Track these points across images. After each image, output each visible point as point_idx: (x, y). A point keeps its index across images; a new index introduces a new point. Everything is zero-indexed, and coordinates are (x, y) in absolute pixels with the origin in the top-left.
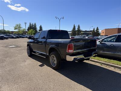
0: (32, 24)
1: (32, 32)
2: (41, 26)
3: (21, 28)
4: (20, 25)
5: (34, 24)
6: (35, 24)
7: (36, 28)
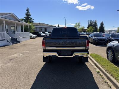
0: (92, 21)
1: (91, 29)
2: (102, 22)
3: (80, 26)
4: (79, 23)
5: (94, 21)
6: (96, 21)
7: (96, 25)
